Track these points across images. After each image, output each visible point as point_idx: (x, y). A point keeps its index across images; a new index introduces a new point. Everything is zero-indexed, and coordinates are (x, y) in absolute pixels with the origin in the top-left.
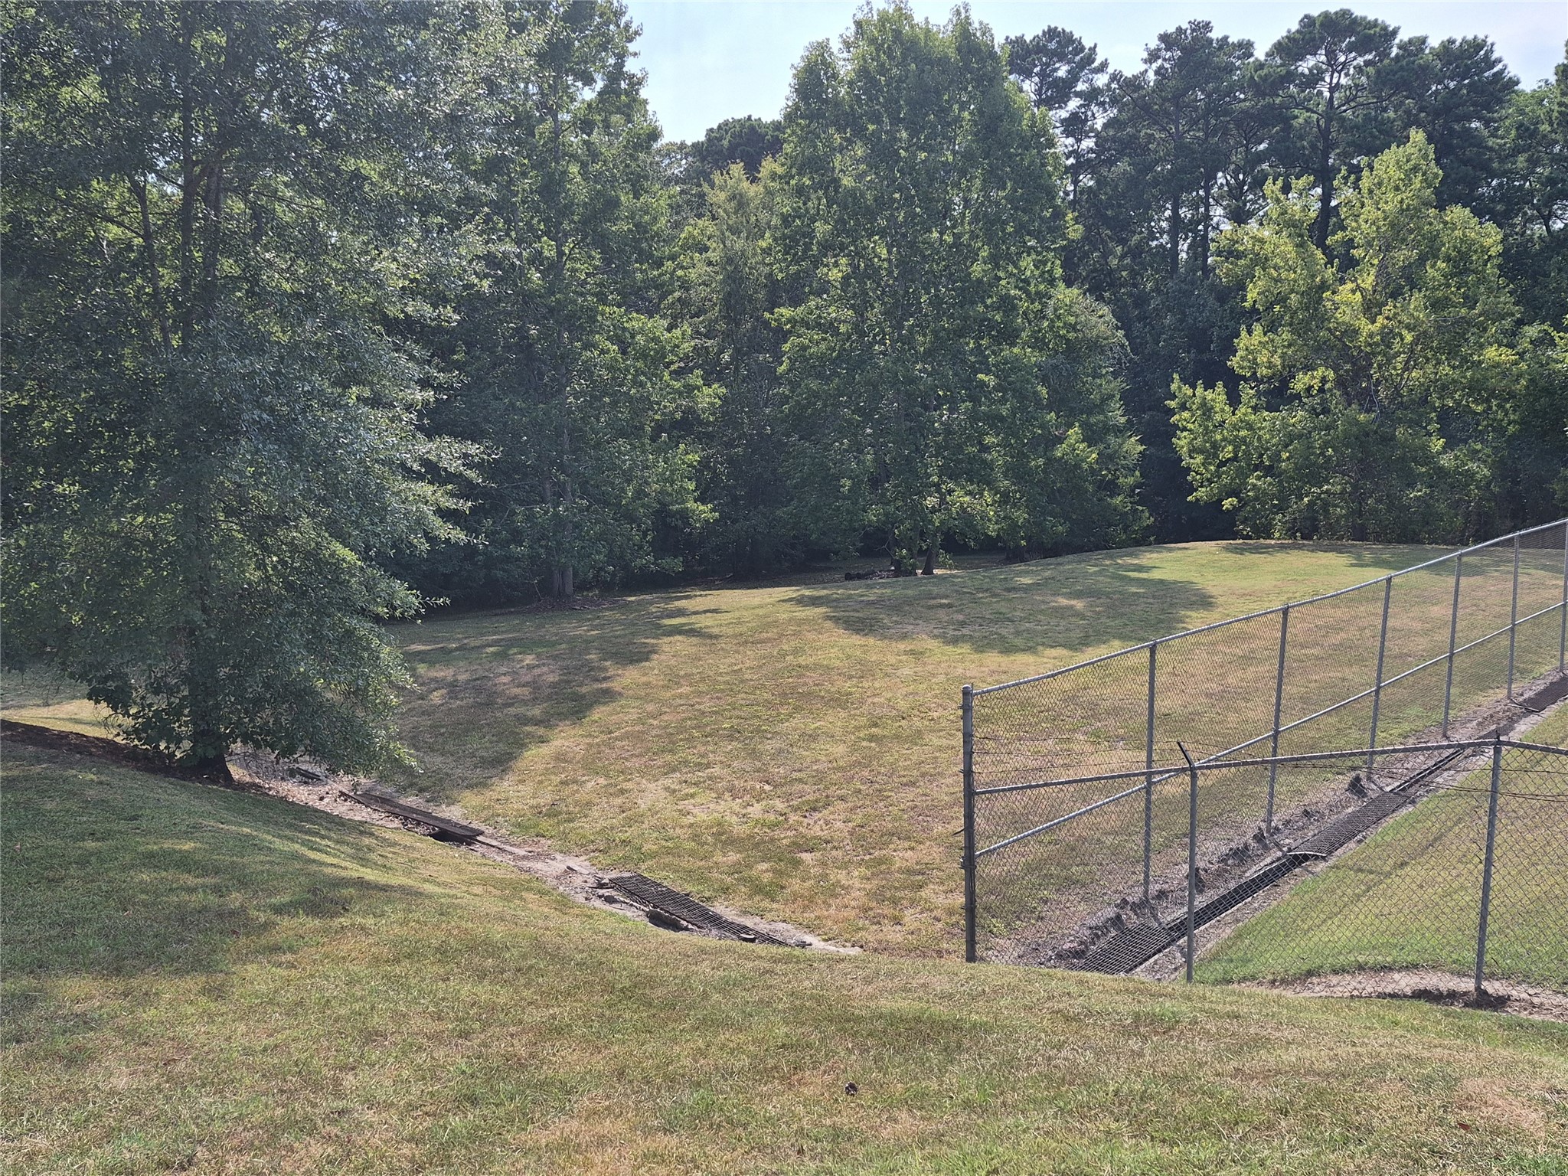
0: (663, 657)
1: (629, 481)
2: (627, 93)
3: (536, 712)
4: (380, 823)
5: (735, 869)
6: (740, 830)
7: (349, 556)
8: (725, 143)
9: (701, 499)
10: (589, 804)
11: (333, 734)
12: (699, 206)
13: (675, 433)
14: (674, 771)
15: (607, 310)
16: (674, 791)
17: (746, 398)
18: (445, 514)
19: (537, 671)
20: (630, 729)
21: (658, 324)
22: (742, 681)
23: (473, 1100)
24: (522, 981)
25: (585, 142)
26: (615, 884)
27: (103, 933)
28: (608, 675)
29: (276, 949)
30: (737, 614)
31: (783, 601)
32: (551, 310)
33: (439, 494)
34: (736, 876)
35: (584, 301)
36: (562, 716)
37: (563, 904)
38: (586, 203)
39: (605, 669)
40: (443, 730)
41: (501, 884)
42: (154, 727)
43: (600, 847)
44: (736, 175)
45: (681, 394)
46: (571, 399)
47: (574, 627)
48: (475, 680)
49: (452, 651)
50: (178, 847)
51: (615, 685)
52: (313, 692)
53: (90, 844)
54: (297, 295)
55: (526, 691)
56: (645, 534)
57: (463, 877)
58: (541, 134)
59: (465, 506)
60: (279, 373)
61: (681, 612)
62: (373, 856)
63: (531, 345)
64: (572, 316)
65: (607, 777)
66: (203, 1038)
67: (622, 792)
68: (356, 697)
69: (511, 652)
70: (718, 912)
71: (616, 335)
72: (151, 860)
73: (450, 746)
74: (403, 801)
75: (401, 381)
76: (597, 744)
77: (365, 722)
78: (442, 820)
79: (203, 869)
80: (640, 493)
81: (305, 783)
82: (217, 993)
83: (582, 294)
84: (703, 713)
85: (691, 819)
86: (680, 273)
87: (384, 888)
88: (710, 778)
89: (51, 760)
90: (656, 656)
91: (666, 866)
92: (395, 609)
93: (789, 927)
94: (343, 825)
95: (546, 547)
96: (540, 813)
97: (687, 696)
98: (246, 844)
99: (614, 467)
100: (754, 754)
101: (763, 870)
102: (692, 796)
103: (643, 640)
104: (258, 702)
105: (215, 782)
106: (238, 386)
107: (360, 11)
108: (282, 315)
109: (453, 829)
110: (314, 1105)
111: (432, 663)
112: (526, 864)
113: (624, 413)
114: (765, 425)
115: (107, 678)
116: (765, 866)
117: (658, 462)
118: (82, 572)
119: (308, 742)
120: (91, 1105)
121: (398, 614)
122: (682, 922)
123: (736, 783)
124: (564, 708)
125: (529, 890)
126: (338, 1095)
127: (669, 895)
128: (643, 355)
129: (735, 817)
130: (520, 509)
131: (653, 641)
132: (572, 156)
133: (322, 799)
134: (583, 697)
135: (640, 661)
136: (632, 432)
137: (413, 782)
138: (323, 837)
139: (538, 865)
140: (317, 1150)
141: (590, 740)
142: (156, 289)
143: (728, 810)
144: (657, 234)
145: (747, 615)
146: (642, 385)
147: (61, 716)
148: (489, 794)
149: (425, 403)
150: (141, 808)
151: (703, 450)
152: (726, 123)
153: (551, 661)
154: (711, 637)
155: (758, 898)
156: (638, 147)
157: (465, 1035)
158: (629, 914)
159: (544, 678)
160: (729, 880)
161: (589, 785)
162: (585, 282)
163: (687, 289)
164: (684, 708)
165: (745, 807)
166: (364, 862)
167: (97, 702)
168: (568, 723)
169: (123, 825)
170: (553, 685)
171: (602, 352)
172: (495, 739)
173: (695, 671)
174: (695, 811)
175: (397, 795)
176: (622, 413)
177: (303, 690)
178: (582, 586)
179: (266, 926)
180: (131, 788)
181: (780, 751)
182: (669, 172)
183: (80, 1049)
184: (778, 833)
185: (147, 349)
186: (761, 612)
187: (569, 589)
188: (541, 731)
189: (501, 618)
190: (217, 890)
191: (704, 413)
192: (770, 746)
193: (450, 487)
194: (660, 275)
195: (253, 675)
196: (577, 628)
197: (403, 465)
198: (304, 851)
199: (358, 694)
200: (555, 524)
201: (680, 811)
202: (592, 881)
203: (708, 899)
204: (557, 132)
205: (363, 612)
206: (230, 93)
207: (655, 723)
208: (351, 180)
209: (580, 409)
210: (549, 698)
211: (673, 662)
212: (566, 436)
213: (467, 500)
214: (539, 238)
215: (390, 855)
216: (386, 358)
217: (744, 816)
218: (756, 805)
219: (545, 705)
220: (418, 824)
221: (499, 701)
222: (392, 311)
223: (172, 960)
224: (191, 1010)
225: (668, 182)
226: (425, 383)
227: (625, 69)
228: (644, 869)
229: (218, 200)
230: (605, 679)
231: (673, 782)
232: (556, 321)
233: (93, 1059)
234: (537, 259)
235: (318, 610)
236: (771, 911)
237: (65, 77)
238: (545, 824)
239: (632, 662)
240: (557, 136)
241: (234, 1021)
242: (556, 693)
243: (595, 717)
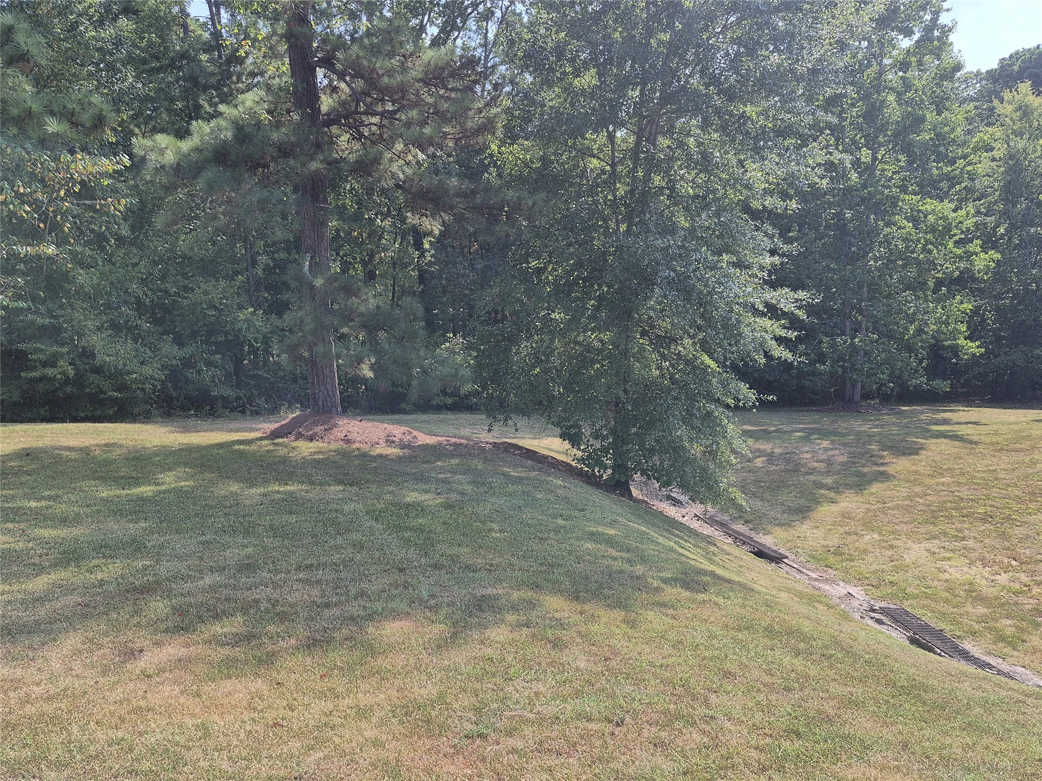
0: (929, 453)
1: (912, 323)
2: (939, 39)
3: (829, 481)
4: (719, 538)
5: (982, 619)
6: (990, 591)
7: (713, 364)
8: (1016, 68)
9: (970, 338)
10: (865, 551)
11: (695, 477)
12: (989, 117)
13: (953, 287)
14: (934, 538)
15: (907, 198)
16: (934, 553)
17: (1016, 261)
18: (779, 340)
19: (830, 453)
20: (900, 502)
21: (946, 207)
22: (997, 479)
23: (798, 735)
24: (827, 664)
25: (902, 78)
26: (883, 611)
27: (569, 574)
28: (885, 461)
29: (664, 605)
30: (995, 427)
31: (1036, 421)
32: (863, 200)
33: (775, 326)
34: (983, 625)
35: (890, 192)
36: (848, 486)
37: (845, 616)
38: (898, 122)
39: (883, 457)
40: (763, 484)
41: (801, 595)
42: (593, 459)
43: (875, 583)
44: (1024, 91)
45: (961, 258)
46: (872, 262)
47: (859, 425)
48: (786, 453)
49: (770, 432)
50: (606, 532)
51: (890, 470)
52: (683, 448)
53: (560, 522)
54: (697, 196)
55: (822, 465)
56: (921, 362)
57: (774, 584)
58: (868, 75)
59: (792, 335)
60: (683, 246)
61: (946, 422)
62: (714, 558)
63: (846, 225)
64: (879, 203)
65: (880, 534)
66: (625, 650)
67: (892, 547)
68: (710, 455)
69: (812, 437)
70: (967, 648)
71: (912, 216)
72: (593, 537)
73: (767, 496)
74: (734, 527)
75: (757, 251)
76: (874, 510)
77: (715, 472)
78: (760, 544)
79: (621, 548)
80: (920, 331)
81: (674, 505)
82: (632, 624)
83: (889, 187)
84: (962, 499)
85: (947, 576)
86: (969, 168)
87: (728, 581)
88: (965, 548)
89: (540, 470)
90: (924, 452)
91: (924, 606)
92: (740, 401)
93: (1028, 672)
94: (698, 535)
95: (843, 367)
96: (829, 551)
97: (948, 485)
98: (642, 535)
99: (900, 311)
100: (1003, 536)
101: (1006, 625)
102: (949, 559)
103: (914, 439)
104: (652, 451)
105: (623, 495)
106: (658, 255)
107: (758, 7)
108: (687, 209)
109: (767, 551)
110: (694, 709)
111: (757, 439)
112: (817, 584)
113: (912, 272)
114: (1031, 282)
115: (571, 427)
116: (1008, 622)
117: (937, 309)
118: (562, 364)
119: (679, 480)
120: (566, 673)
121: (741, 404)
122: (936, 649)
123: (987, 555)
124: (850, 480)
125: (818, 602)
126: (708, 706)
127: (926, 628)
128: (933, 229)
129: (984, 581)
130: (826, 339)
131: (922, 441)
132: (891, 89)
133: (683, 517)
134: (865, 475)
135: (911, 454)
136: (917, 286)
137: (741, 514)
138: (686, 541)
139: (827, 587)
140: (697, 737)
141: (869, 506)
142: (615, 196)
143: (979, 575)
144: (953, 140)
145: (1004, 429)
146: (930, 252)
147: (542, 445)
148: (792, 532)
149: (773, 265)
150: (586, 505)
151: (976, 301)
152: (1017, 53)
153: (841, 447)
154: (971, 442)
155: (1001, 645)
156: (943, 77)
157: (788, 689)
158: (894, 635)
159: (836, 458)
160: (977, 627)
161: (867, 538)
162: (891, 178)
163: (973, 180)
164: (946, 493)
165: (993, 575)
166: (712, 562)
167: (564, 440)
168: (853, 492)
169: (577, 513)
170: (843, 464)
171: (900, 228)
172: (798, 495)
173: (956, 466)
174: (951, 571)
175: (731, 522)
176: (911, 272)
177: (679, 447)
178: (867, 396)
179: (657, 590)
180: (580, 492)
181: (1027, 537)
182: (965, 94)
183: (560, 639)
184: (1021, 599)
185: (606, 234)
186: (1016, 427)
187: (857, 397)
188: (832, 495)
189: (806, 414)
190: (629, 561)
191: (979, 273)
192: (1017, 531)
193: (783, 322)
194: (953, 170)
195: (650, 434)
196: (861, 425)
197: (753, 306)
198: (676, 547)
199: (711, 453)
200: (851, 351)
201: (938, 568)
202: (866, 606)
203: (959, 637)
204: (880, 73)
205: (718, 401)
206: (671, 71)
207: (921, 501)
208: (740, 118)
209: (878, 269)
210: (839, 472)
211: (938, 458)
212: (865, 289)
213: (795, 331)
214: (860, 149)
215: (727, 561)
216: (749, 235)
217: (992, 581)
218: (1003, 574)
219: (836, 477)
220: (744, 543)
221: (803, 470)
222: (756, 205)
223: (607, 598)
224: (617, 631)
225: (964, 101)
226: (773, 252)
227: (938, 22)
228: (907, 605)
229: (655, 139)
230: (882, 464)
231: (934, 547)
232: (866, 207)
233: (567, 647)
234: (856, 163)
235: (691, 398)
236: (1012, 656)
237: (577, 73)
238: (832, 559)
239: (904, 454)
240: (881, 75)
241: (642, 644)
242: (844, 470)
243: (873, 491)
